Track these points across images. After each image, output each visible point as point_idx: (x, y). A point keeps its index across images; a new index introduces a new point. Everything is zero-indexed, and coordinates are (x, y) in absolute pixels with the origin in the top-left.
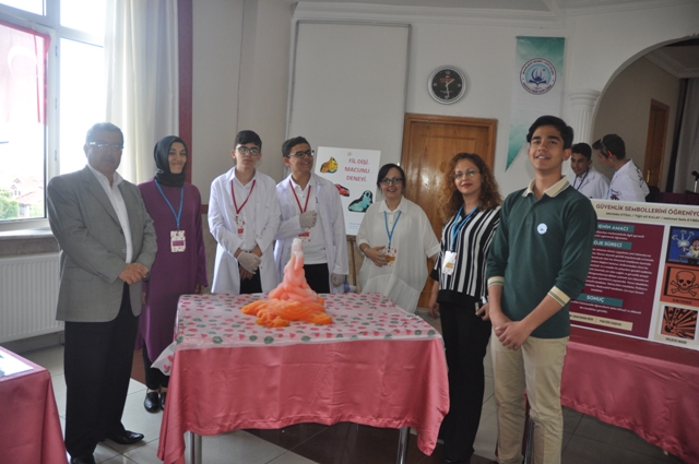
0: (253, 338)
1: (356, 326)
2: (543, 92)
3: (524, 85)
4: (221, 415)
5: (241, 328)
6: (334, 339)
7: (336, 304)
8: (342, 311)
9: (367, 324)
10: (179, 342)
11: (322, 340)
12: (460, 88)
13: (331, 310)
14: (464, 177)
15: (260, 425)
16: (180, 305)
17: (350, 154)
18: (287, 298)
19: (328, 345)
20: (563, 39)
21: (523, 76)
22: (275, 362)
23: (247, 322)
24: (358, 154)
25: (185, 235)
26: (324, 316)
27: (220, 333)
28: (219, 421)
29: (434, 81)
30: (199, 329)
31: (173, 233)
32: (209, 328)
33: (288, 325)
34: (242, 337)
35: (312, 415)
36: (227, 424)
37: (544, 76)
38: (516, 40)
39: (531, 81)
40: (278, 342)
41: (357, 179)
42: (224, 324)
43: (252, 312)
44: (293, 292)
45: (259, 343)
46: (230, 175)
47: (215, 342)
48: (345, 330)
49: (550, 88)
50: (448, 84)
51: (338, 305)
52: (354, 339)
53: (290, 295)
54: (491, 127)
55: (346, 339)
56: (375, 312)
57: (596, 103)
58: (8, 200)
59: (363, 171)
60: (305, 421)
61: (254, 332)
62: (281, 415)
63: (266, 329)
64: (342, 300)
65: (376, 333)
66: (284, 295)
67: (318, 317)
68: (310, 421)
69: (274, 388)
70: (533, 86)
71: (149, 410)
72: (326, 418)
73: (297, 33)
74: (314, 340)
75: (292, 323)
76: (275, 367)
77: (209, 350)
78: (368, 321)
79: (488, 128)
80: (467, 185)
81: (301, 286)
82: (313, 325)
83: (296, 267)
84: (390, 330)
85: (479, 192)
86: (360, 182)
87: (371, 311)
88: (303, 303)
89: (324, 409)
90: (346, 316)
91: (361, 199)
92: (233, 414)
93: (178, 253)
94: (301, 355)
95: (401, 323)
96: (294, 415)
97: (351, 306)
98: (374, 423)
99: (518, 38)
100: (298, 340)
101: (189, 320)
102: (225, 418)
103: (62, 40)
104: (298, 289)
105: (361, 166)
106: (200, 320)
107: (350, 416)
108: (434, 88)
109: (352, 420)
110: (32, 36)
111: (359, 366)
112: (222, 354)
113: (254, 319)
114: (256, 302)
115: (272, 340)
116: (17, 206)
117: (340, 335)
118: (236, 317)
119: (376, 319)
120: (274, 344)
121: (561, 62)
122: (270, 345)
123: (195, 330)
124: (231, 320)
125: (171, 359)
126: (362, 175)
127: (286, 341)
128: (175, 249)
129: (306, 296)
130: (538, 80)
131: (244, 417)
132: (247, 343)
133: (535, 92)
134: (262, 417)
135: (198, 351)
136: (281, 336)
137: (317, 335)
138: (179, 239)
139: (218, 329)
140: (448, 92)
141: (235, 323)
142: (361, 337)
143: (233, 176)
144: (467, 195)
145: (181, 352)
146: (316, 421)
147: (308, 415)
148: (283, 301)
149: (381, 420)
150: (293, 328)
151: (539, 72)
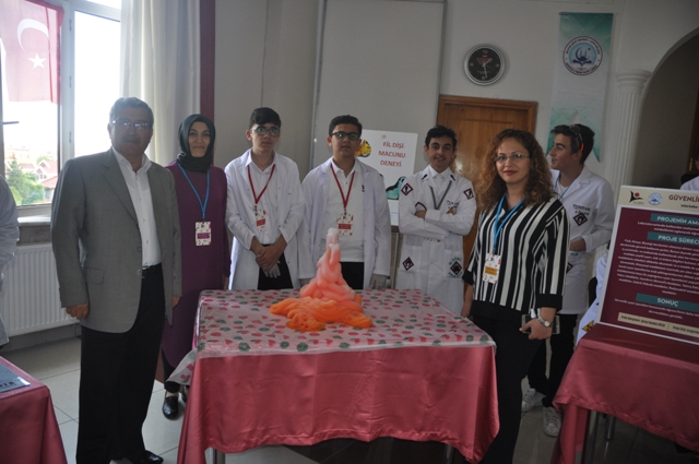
0: (284, 345)
1: (400, 330)
2: (587, 72)
3: (567, 65)
4: (248, 430)
5: (270, 332)
6: (375, 346)
7: (374, 303)
8: (381, 312)
9: (412, 327)
10: (200, 348)
11: (363, 346)
12: (498, 69)
13: (369, 309)
14: (507, 162)
15: (291, 440)
16: (201, 302)
17: (384, 137)
18: (321, 296)
19: (369, 352)
20: (611, 15)
21: (566, 56)
22: (309, 372)
23: (277, 324)
24: (394, 136)
25: (211, 226)
26: (363, 318)
27: (247, 338)
28: (245, 437)
29: (471, 61)
30: (222, 332)
31: (198, 225)
32: (233, 332)
33: (323, 329)
34: (272, 343)
35: (350, 430)
36: (253, 440)
37: (589, 56)
38: (559, 17)
39: (575, 61)
40: (313, 349)
41: (391, 164)
42: (251, 326)
43: (282, 313)
44: (328, 289)
45: (292, 350)
46: (246, 159)
47: (241, 348)
48: (388, 335)
49: (595, 68)
50: (485, 63)
51: (376, 304)
52: (398, 346)
53: (324, 293)
54: (531, 110)
55: (390, 345)
56: (418, 313)
57: (646, 85)
58: (34, 183)
59: (399, 155)
60: (341, 436)
61: (286, 337)
62: (315, 430)
63: (298, 334)
64: (380, 298)
65: (423, 339)
66: (317, 292)
67: (356, 319)
68: (347, 436)
69: (308, 400)
70: (576, 66)
71: (168, 416)
72: (365, 434)
73: (325, 9)
74: (354, 347)
75: (327, 326)
76: (310, 377)
77: (235, 359)
78: (412, 324)
79: (526, 111)
80: (510, 172)
81: (337, 283)
82: (350, 329)
83: (331, 261)
84: (438, 335)
85: (525, 182)
86: (396, 168)
87: (413, 311)
88: (339, 303)
89: (362, 423)
90: (386, 318)
91: (396, 186)
92: (260, 428)
93: (203, 246)
94: (338, 364)
95: (449, 326)
96: (329, 430)
97: (390, 304)
98: (416, 437)
99: (562, 14)
100: (335, 347)
101: (212, 322)
102: (251, 434)
103: (77, 13)
104: (334, 286)
105: (397, 150)
106: (223, 322)
107: (391, 431)
108: (470, 69)
109: (392, 435)
110: (44, 8)
111: (403, 376)
112: (248, 363)
113: (284, 321)
114: (286, 301)
115: (306, 347)
116: (43, 190)
117: (382, 342)
118: (264, 317)
119: (420, 321)
120: (308, 351)
121: (609, 41)
122: (303, 353)
123: (219, 335)
124: (259, 322)
125: (191, 367)
126: (397, 159)
127: (321, 348)
128: (200, 242)
129: (342, 294)
130: (582, 60)
131: (272, 432)
132: (277, 350)
133: (578, 73)
134: (293, 433)
135: (222, 360)
136: (316, 342)
137: (357, 341)
138: (204, 231)
139: (245, 332)
140: (485, 72)
141: (263, 326)
142: (407, 344)
143: (249, 160)
144: (511, 183)
145: (202, 360)
146: (353, 436)
147: (344, 430)
148: (317, 300)
149: (423, 434)
150: (329, 332)
151: (583, 51)
